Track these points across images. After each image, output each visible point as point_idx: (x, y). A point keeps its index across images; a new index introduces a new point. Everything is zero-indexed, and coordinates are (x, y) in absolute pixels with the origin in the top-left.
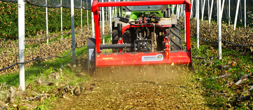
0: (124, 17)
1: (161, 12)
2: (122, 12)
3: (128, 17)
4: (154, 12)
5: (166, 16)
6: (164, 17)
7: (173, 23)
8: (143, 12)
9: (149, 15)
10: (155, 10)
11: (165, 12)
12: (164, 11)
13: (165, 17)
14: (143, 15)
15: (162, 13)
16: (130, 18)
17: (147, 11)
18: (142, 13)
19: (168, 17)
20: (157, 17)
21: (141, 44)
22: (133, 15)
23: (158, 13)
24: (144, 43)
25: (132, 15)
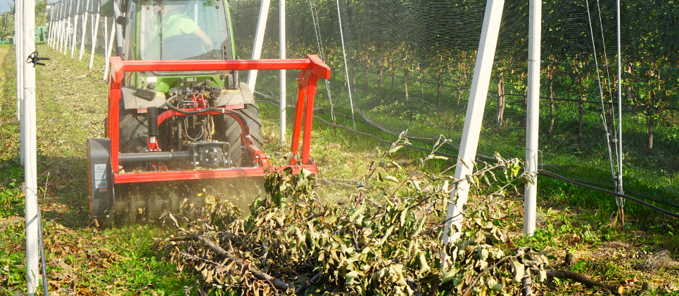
0: (145, 88)
1: (219, 78)
2: (139, 78)
3: (151, 87)
4: (206, 78)
5: (230, 85)
6: (227, 86)
7: (245, 100)
8: (182, 77)
9: (196, 83)
10: (208, 74)
11: (227, 78)
12: (226, 75)
13: (228, 88)
14: (182, 85)
15: (221, 79)
16: (155, 89)
17: (191, 75)
18: (180, 79)
19: (234, 89)
20: (214, 89)
21: (207, 151)
22: (162, 83)
23: (212, 79)
24: (213, 150)
25: (158, 83)
